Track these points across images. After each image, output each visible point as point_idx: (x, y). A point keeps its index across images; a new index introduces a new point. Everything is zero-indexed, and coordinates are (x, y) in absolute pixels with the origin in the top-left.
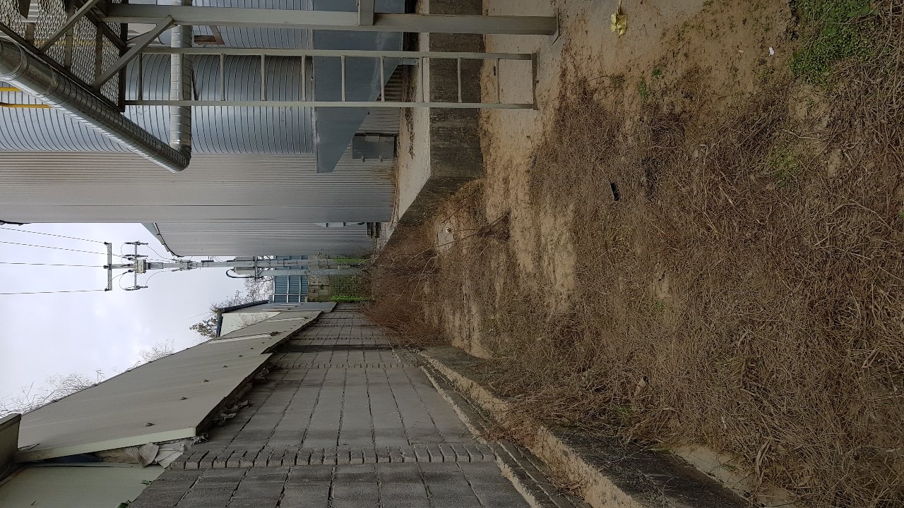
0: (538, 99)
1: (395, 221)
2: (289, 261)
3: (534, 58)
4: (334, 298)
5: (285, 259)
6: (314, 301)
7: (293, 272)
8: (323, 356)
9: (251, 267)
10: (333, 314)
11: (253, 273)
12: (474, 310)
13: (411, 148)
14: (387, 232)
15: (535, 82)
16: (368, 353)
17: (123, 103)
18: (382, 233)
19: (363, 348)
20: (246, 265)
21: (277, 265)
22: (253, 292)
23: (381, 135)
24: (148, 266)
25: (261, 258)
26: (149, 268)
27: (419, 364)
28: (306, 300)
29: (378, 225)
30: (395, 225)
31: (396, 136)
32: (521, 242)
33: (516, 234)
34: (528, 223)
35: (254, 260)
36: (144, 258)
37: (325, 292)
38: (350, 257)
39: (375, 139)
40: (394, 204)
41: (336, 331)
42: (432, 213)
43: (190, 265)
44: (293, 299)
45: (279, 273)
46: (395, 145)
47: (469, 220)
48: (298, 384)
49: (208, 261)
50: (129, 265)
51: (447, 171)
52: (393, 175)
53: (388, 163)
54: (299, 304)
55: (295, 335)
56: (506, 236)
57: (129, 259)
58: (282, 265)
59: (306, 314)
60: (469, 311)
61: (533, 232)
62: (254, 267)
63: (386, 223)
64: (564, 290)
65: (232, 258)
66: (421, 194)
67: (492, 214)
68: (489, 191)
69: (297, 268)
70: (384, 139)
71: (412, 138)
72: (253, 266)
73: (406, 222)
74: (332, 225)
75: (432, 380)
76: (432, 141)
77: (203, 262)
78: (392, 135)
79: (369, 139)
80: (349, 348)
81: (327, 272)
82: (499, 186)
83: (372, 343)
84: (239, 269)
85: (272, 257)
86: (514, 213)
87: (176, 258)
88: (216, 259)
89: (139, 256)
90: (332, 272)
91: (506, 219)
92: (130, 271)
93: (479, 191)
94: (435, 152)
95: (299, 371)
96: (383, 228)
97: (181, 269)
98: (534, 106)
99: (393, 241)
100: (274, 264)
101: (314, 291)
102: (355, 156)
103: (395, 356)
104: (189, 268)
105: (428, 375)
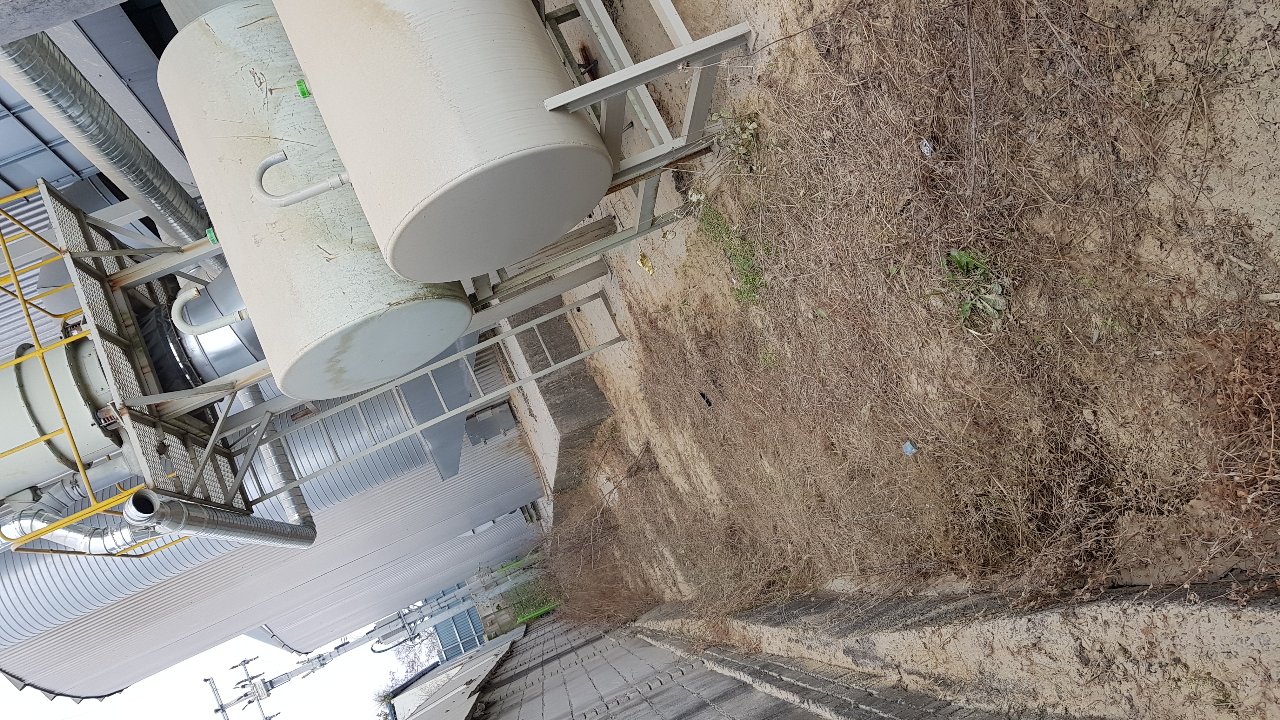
0: (623, 331)
1: (549, 492)
2: (444, 598)
3: (602, 294)
4: (520, 620)
5: (438, 597)
6: (496, 636)
7: (455, 611)
8: (533, 676)
9: (399, 627)
10: (527, 639)
11: (404, 635)
12: (667, 554)
13: (530, 411)
14: (547, 508)
15: (613, 316)
16: (579, 652)
17: (249, 504)
18: (543, 513)
19: (573, 649)
20: (394, 627)
21: (430, 611)
22: (412, 665)
23: (493, 407)
24: (270, 685)
25: (407, 611)
26: (273, 688)
27: (634, 633)
28: (485, 637)
29: (534, 505)
30: (551, 498)
31: (508, 402)
32: (669, 466)
33: (662, 460)
34: (666, 446)
35: (400, 617)
36: (262, 677)
37: (505, 617)
38: (517, 558)
39: (489, 414)
40: (539, 473)
41: (537, 650)
42: (583, 469)
43: (322, 660)
44: (469, 645)
45: (439, 619)
46: (512, 411)
47: (620, 462)
48: (520, 704)
49: (343, 645)
50: (246, 695)
51: (575, 424)
52: (524, 443)
53: (513, 433)
54: (479, 647)
55: (493, 673)
56: (655, 467)
57: (243, 687)
58: (438, 607)
59: (495, 652)
60: (663, 556)
61: (673, 452)
62: (404, 627)
63: (542, 499)
64: (715, 497)
65: (371, 627)
66: (561, 455)
67: (635, 448)
68: (623, 426)
69: (457, 603)
70: (497, 410)
71: (526, 400)
72: (401, 625)
73: (560, 490)
74: (479, 530)
75: (649, 640)
76: (546, 400)
77: (337, 648)
78: (504, 403)
79: (481, 417)
80: (558, 656)
81: (498, 590)
82: (629, 418)
83: (582, 640)
84: (385, 637)
85: (420, 604)
86: (653, 441)
87: (304, 657)
88: (351, 638)
89: (253, 678)
90: (503, 588)
91: (647, 449)
92: (250, 702)
93: (615, 428)
94: (553, 409)
95: (515, 696)
96: (541, 506)
97: (313, 671)
98: (622, 338)
99: (558, 517)
100: (427, 610)
101: (492, 623)
102: (475, 443)
103: (610, 640)
104: (322, 665)
105: (645, 638)
